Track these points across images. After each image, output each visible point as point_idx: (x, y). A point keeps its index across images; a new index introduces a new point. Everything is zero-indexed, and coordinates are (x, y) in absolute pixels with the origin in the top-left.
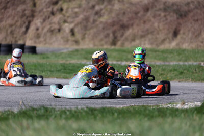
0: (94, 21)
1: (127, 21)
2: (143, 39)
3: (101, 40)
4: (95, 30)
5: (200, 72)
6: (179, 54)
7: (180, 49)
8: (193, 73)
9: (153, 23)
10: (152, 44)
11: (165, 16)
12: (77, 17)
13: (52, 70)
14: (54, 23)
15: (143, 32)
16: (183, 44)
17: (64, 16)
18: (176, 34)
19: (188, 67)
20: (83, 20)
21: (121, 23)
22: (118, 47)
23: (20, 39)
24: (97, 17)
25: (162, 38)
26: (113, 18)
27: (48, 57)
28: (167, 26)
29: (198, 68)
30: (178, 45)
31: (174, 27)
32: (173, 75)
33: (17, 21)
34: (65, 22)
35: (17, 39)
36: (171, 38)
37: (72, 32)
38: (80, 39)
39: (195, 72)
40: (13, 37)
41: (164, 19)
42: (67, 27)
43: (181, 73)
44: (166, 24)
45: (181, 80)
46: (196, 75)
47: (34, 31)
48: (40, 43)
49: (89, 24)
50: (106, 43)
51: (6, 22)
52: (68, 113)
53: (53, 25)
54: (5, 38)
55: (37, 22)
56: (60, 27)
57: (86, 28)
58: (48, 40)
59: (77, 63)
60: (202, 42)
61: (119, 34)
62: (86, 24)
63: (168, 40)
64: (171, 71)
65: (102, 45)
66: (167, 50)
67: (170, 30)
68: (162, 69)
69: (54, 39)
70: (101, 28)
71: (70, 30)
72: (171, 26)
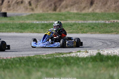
2: (72, 7)
3: (47, 8)
4: (43, 2)
5: (104, 27)
6: (93, 16)
7: (94, 13)
8: (100, 28)
10: (77, 10)
13: (14, 27)
15: (72, 2)
16: (96, 9)
18: (92, 3)
19: (97, 24)
22: (57, 12)
25: (84, 6)
27: (13, 19)
29: (104, 25)
30: (93, 10)
32: (87, 30)
36: (89, 6)
37: (30, 3)
38: (34, 8)
39: (101, 27)
42: (26, 0)
43: (93, 28)
45: (92, 33)
46: (102, 29)
47: (7, 3)
48: (10, 10)
50: (50, 9)
57: (38, 1)
58: (15, 9)
59: (29, 23)
60: (108, 8)
61: (57, 4)
63: (87, 7)
64: (87, 27)
65: (48, 11)
66: (86, 14)
67: (89, 1)
68: (81, 25)
69: (19, 8)
70: (47, 1)
71: (28, 2)
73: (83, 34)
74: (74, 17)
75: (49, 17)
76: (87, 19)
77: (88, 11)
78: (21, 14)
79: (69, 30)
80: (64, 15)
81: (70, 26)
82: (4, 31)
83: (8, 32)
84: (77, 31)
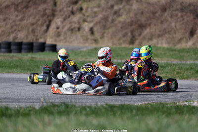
0: (113, 21)
1: (145, 21)
2: (160, 38)
3: (120, 39)
4: (114, 29)
6: (195, 54)
7: (196, 48)
9: (171, 23)
10: (169, 43)
11: (182, 16)
12: (96, 16)
14: (74, 22)
15: (160, 31)
17: (84, 15)
18: (192, 33)
20: (102, 19)
21: (139, 23)
23: (41, 38)
24: (115, 16)
25: (179, 38)
26: (131, 18)
28: (183, 26)
30: (194, 44)
31: (191, 27)
32: (189, 74)
33: (38, 20)
34: (85, 21)
35: (38, 37)
36: (187, 38)
37: (92, 31)
38: (99, 38)
40: (34, 35)
41: (181, 19)
42: (86, 26)
43: (197, 72)
44: (183, 24)
45: (197, 78)
47: (55, 30)
48: (60, 41)
49: (108, 23)
50: (124, 42)
51: (27, 20)
52: (88, 109)
53: (73, 24)
54: (27, 36)
55: (58, 21)
56: (80, 25)
57: (105, 27)
58: (68, 39)
61: (136, 33)
62: (105, 24)
63: (185, 39)
64: (187, 69)
65: (120, 44)
66: (184, 49)
67: (187, 29)
68: (179, 67)
69: (74, 38)
70: (119, 28)
71: (89, 29)
72: (187, 26)
73: (183, 80)
74: (165, 54)
75: (124, 54)
77: (186, 46)
78: (79, 49)
84: (172, 75)
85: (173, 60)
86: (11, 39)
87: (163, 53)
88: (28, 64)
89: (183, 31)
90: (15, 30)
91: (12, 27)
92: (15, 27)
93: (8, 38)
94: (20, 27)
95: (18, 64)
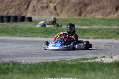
0: (68, 2)
1: (88, 2)
2: (97, 12)
3: (72, 13)
4: (68, 7)
9: (104, 3)
10: (103, 15)
13: (38, 32)
14: (44, 3)
15: (97, 8)
18: (117, 9)
20: (61, 1)
21: (84, 3)
22: (82, 17)
23: (23, 13)
25: (109, 12)
28: (112, 4)
30: (118, 16)
31: (116, 5)
32: (112, 35)
33: (22, 2)
34: (51, 2)
35: (22, 13)
36: (114, 12)
37: (55, 8)
38: (59, 13)
40: (19, 11)
42: (52, 5)
43: (118, 34)
44: (111, 3)
45: (117, 38)
47: (32, 8)
48: (35, 15)
49: (65, 4)
50: (75, 15)
51: (15, 2)
53: (43, 4)
54: (15, 12)
55: (34, 3)
56: (48, 5)
57: (63, 6)
58: (40, 13)
61: (83, 9)
62: (63, 4)
63: (112, 13)
64: (112, 32)
65: (73, 16)
66: (111, 19)
67: (114, 6)
68: (106, 31)
69: (44, 12)
70: (72, 6)
71: (53, 7)
72: (114, 4)
73: (108, 39)
74: (99, 22)
76: (112, 25)
77: (113, 17)
79: (94, 35)
80: (89, 20)
81: (95, 32)
82: (29, 35)
83: (32, 37)
84: (102, 36)
85: (104, 26)
86: (5, 14)
87: (98, 21)
88: (11, 30)
89: (111, 7)
90: (8, 8)
91: (6, 7)
92: (8, 7)
93: (3, 13)
94: (11, 6)
95: (4, 30)
